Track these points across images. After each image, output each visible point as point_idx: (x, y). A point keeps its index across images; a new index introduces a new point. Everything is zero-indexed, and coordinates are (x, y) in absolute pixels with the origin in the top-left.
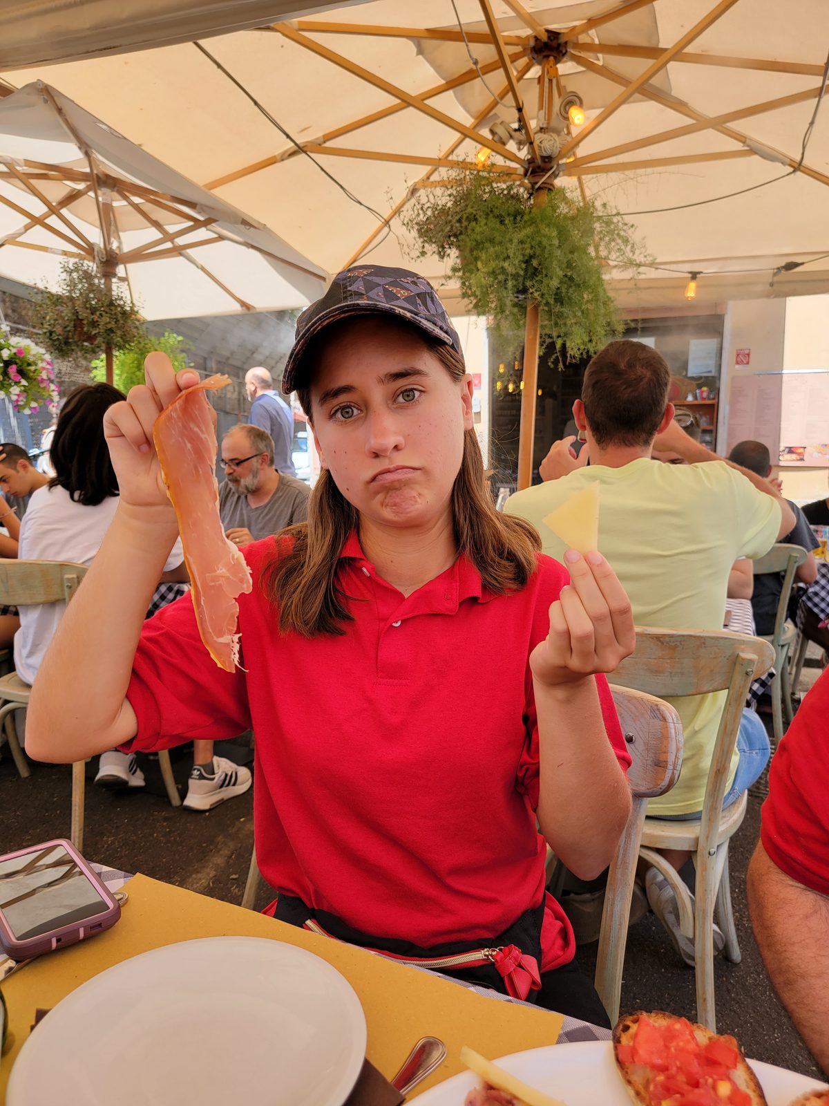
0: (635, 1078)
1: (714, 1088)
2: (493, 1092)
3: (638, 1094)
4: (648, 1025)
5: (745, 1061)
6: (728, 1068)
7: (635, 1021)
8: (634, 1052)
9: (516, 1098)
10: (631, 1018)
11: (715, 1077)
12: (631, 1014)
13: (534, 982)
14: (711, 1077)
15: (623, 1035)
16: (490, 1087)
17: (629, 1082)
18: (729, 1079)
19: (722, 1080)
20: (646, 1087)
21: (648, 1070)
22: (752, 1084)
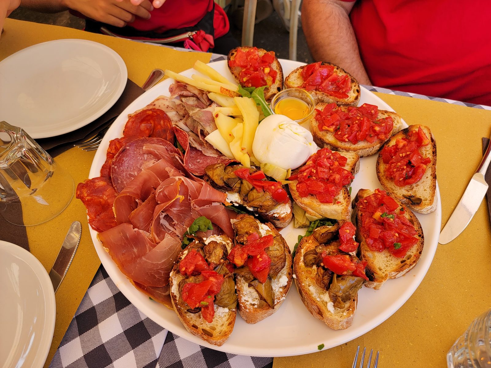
0: (235, 72)
1: (263, 70)
2: (179, 83)
3: (236, 77)
4: (240, 51)
5: (277, 60)
6: (270, 63)
7: (236, 51)
8: (235, 61)
9: (187, 84)
10: (235, 50)
11: (264, 67)
12: (235, 49)
13: (211, 45)
14: (263, 67)
15: (231, 57)
16: (178, 82)
17: (233, 73)
18: (270, 67)
19: (266, 67)
20: (239, 74)
21: (240, 68)
22: (278, 68)
